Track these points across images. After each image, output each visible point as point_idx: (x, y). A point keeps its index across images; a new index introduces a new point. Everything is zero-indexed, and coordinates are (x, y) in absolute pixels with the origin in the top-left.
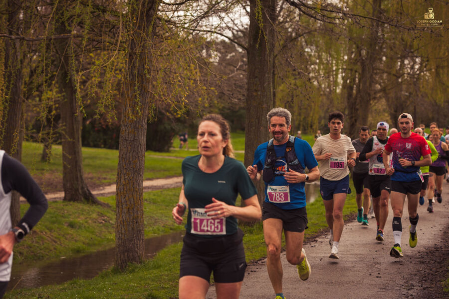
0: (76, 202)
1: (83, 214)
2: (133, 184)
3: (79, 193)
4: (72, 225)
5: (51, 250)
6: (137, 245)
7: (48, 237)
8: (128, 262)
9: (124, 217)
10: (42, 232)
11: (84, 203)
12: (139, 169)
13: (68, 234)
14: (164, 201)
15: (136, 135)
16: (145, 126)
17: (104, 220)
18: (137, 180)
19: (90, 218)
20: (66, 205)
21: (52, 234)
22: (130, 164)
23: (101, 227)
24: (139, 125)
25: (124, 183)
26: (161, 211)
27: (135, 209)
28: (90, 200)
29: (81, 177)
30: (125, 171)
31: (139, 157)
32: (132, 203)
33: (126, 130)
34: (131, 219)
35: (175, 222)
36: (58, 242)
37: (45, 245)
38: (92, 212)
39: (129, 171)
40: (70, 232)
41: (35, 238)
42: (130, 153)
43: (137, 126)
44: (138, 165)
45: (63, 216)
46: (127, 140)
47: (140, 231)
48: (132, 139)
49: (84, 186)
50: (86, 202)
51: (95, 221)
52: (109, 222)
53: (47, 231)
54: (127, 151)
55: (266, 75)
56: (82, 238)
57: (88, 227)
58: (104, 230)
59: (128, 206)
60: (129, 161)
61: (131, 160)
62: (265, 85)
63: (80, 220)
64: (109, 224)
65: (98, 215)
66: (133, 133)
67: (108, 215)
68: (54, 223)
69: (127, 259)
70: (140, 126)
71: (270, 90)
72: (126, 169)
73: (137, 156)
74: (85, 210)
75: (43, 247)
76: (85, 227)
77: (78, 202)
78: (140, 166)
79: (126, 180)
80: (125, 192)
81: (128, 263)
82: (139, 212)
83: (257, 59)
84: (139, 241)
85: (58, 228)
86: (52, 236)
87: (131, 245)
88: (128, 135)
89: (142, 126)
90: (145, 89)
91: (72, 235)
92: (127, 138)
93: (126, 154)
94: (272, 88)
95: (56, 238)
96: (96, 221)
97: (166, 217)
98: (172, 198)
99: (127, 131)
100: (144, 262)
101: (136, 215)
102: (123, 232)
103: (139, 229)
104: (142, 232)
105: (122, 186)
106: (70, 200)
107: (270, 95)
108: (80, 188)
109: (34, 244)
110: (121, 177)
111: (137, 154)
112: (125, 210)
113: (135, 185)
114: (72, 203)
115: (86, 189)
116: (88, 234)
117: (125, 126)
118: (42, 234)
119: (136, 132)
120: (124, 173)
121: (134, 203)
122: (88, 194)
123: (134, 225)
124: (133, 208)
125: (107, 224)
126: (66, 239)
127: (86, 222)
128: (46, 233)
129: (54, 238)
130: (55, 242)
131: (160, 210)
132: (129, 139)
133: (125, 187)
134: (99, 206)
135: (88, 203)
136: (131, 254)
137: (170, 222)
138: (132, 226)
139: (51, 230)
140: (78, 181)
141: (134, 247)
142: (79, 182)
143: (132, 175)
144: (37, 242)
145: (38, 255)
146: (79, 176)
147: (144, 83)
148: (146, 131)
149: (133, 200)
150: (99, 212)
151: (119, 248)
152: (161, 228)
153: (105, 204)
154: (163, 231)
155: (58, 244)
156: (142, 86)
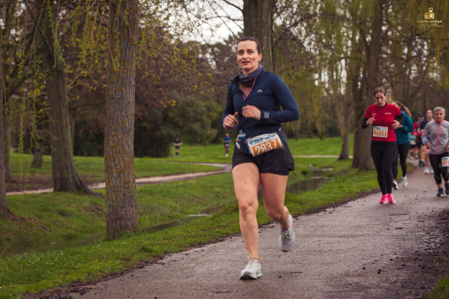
0: (67, 192)
1: (74, 203)
2: (123, 146)
3: (70, 183)
4: (62, 213)
5: (40, 237)
6: (129, 212)
7: (37, 224)
8: (121, 230)
9: (114, 182)
10: (30, 219)
11: (75, 193)
12: (128, 130)
13: (58, 221)
14: (161, 192)
15: (124, 92)
16: (134, 83)
17: (97, 209)
18: (127, 142)
19: (82, 207)
20: (57, 195)
21: (42, 221)
22: (118, 125)
23: (94, 215)
24: (126, 82)
25: (113, 145)
26: (158, 201)
27: (126, 173)
28: (82, 190)
29: (71, 165)
30: (113, 133)
31: (127, 116)
32: (123, 166)
33: (112, 88)
34: (122, 183)
35: (172, 211)
36: (48, 229)
37: (34, 231)
38: (84, 201)
39: (117, 132)
40: (60, 219)
41: (23, 224)
42: (117, 112)
43: (125, 82)
44: (127, 124)
45: (53, 205)
46: (114, 98)
47: (132, 197)
48: (120, 97)
49: (74, 175)
50: (77, 192)
51: (86, 209)
52: (102, 210)
53: (35, 218)
54: (115, 110)
55: (265, 38)
56: (73, 226)
57: (80, 216)
58: (97, 218)
59: (119, 170)
60: (117, 122)
61: (119, 120)
62: (263, 48)
63: (72, 209)
64: (102, 212)
65: (91, 204)
66: (120, 90)
67: (101, 203)
68: (43, 211)
69: (119, 228)
70: (128, 82)
71: (269, 53)
72: (114, 129)
73: (125, 115)
74: (77, 200)
75: (31, 233)
76: (77, 215)
77: (69, 192)
78: (129, 126)
79: (115, 142)
80: (114, 155)
81: (121, 232)
82: (129, 176)
83: (254, 20)
84: (131, 208)
85: (48, 216)
86: (42, 223)
87: (123, 213)
88: (115, 92)
89: (130, 82)
90: (131, 42)
91: (63, 222)
92: (114, 97)
93: (114, 114)
94: (271, 51)
95: (46, 225)
96: (89, 210)
97: (164, 206)
98: (170, 190)
99: (114, 89)
100: (138, 231)
101: (127, 180)
102: (114, 198)
103: (130, 194)
104: (135, 198)
105: (110, 149)
106: (60, 190)
107: (269, 58)
108: (70, 177)
109: (22, 230)
110: (109, 140)
111: (126, 113)
112: (115, 175)
113: (125, 146)
114: (62, 193)
115: (77, 178)
116: (80, 222)
117: (111, 83)
118: (30, 221)
119: (124, 89)
120: (113, 134)
121: (125, 167)
122: (79, 184)
123: (126, 190)
124: (123, 172)
125: (99, 212)
126: (57, 226)
127: (78, 210)
128: (34, 220)
129: (44, 226)
130: (45, 229)
131: (157, 199)
132: (117, 97)
133: (114, 150)
134: (92, 196)
135: (79, 193)
136: (123, 223)
137: (167, 211)
138: (124, 192)
139: (40, 217)
140: (68, 170)
141: (126, 214)
142: (70, 172)
143: (122, 136)
144: (26, 229)
145: (27, 241)
146: (69, 164)
147: (131, 35)
148: (134, 88)
149: (123, 164)
150: (91, 201)
151: (110, 216)
152: (158, 216)
153: (97, 193)
154: (160, 219)
155: (48, 231)
156: (128, 38)
